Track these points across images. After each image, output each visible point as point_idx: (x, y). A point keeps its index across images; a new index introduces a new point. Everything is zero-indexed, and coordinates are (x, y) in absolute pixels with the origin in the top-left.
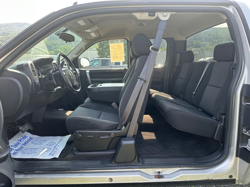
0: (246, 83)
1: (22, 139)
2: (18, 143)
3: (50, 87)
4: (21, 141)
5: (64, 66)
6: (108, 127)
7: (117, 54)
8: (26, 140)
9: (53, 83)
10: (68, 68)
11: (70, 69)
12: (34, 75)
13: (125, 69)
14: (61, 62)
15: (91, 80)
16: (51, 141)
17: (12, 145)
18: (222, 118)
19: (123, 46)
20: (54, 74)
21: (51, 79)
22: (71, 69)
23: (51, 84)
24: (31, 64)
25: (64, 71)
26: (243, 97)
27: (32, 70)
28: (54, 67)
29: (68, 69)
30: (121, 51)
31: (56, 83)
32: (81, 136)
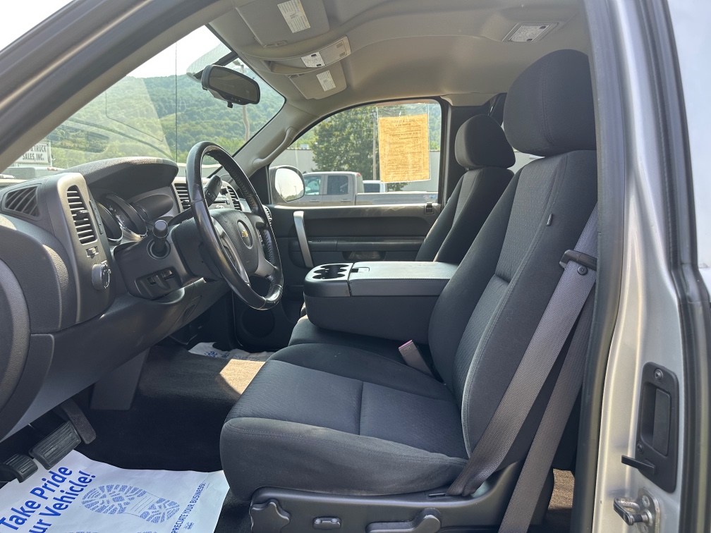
1: (49, 486)
2: (31, 507)
3: (160, 283)
4: (43, 492)
5: (220, 195)
6: (412, 482)
7: (403, 153)
8: (66, 486)
9: (173, 269)
10: (235, 202)
11: (240, 206)
12: (80, 236)
13: (430, 206)
14: (206, 181)
15: (309, 244)
16: (160, 496)
17: (4, 519)
19: (426, 125)
20: (175, 231)
21: (162, 251)
22: (245, 207)
23: (165, 271)
24: (74, 188)
25: (217, 218)
27: (73, 212)
28: (179, 199)
29: (231, 207)
30: (419, 142)
31: (182, 270)
32: (286, 520)
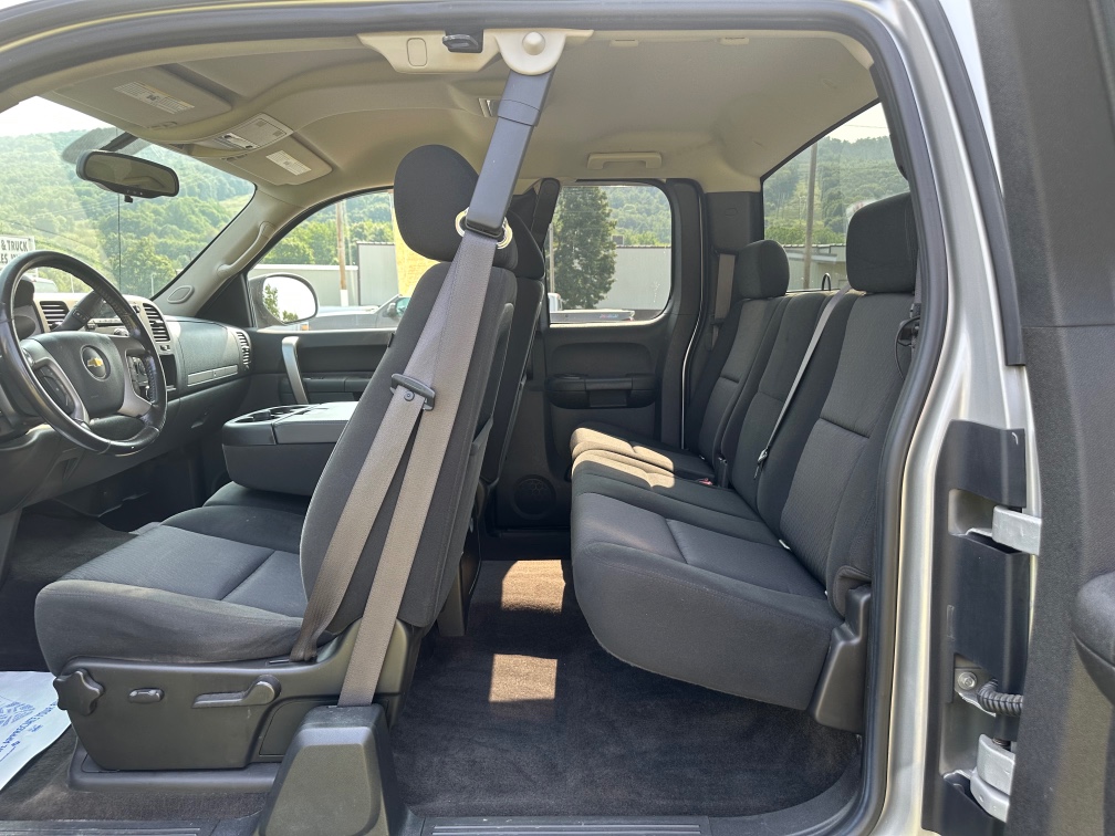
0: (964, 416)
15: (305, 384)
16: (15, 700)
18: (857, 605)
26: (953, 496)
32: (95, 692)
